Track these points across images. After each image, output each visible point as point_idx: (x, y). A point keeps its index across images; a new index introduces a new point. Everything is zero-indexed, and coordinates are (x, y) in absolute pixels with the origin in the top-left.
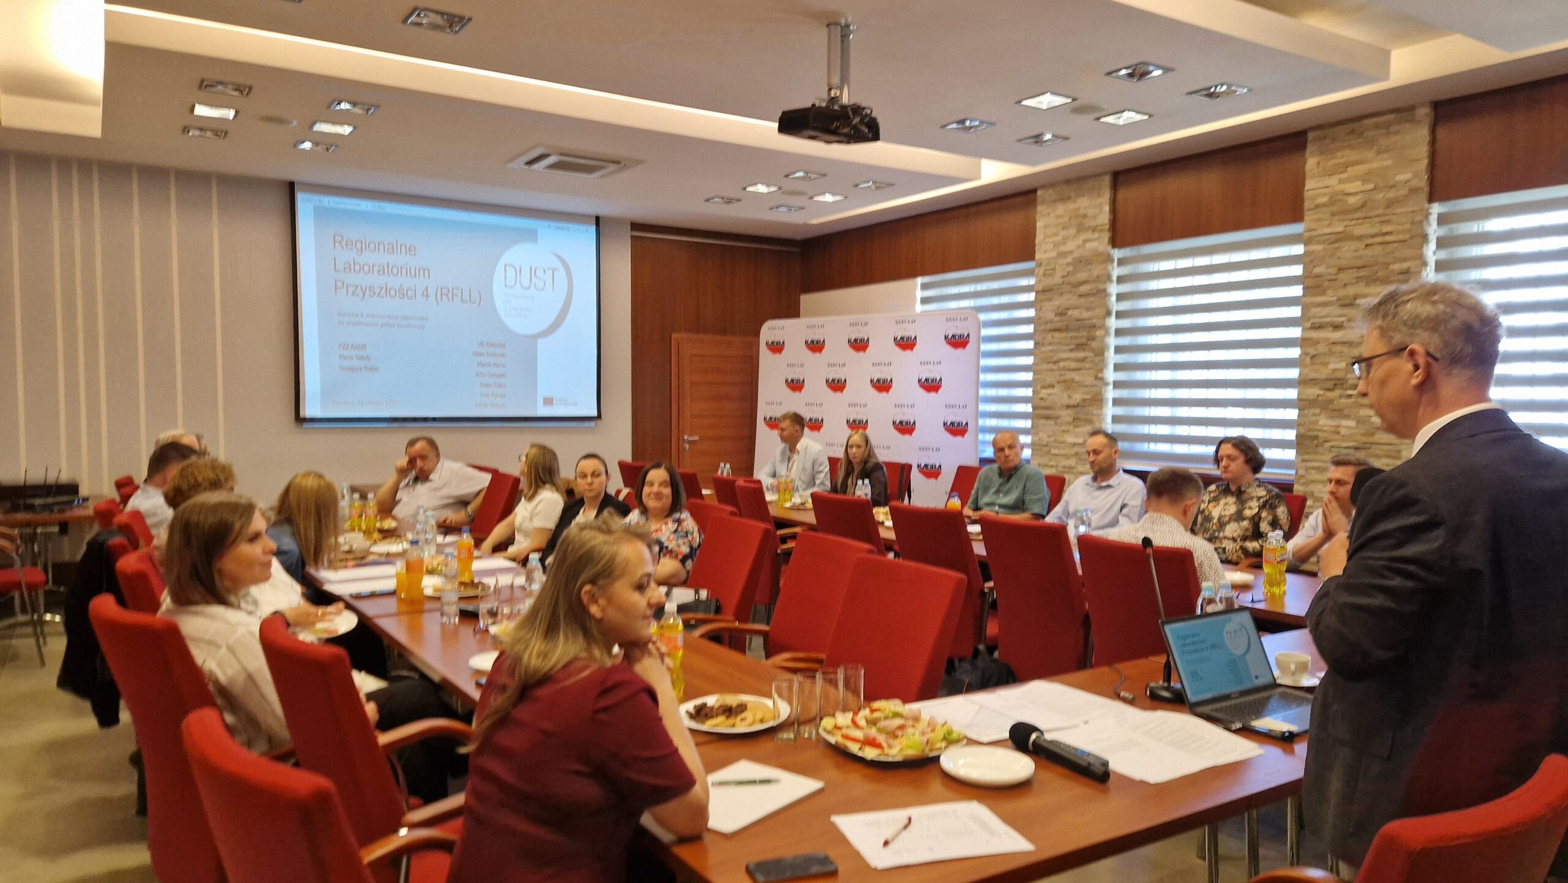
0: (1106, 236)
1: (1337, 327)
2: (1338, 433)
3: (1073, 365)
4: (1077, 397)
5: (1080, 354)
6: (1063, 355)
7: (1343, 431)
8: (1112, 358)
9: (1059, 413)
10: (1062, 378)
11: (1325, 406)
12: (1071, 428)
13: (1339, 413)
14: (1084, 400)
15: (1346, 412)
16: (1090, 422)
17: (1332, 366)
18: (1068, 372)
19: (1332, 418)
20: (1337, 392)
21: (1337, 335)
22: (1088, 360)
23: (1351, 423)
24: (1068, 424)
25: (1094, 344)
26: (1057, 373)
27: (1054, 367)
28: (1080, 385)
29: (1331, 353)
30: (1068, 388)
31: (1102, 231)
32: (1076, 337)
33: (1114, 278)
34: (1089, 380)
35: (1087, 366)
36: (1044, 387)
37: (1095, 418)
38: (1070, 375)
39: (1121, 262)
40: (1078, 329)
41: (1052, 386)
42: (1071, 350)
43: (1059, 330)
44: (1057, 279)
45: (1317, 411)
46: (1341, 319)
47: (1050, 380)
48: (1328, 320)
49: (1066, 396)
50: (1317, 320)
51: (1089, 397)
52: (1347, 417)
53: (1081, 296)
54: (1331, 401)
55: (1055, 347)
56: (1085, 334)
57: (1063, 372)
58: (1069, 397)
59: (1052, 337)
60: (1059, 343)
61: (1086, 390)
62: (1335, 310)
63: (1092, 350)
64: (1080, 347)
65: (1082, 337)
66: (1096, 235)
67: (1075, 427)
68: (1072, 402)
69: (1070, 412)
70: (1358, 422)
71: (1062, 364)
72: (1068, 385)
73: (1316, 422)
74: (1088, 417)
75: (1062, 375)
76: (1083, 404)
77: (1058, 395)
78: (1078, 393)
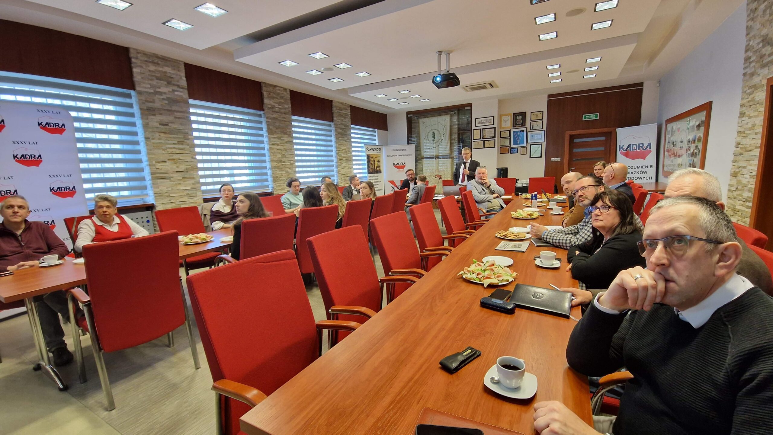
0: (186, 91)
1: (278, 145)
2: (282, 175)
3: (178, 151)
4: (183, 167)
5: (180, 147)
6: (169, 146)
7: (284, 175)
9: (171, 175)
10: (171, 158)
11: (278, 167)
12: (181, 182)
13: (281, 170)
15: (283, 169)
17: (278, 156)
18: (174, 155)
19: (280, 171)
20: (280, 164)
21: (278, 147)
22: (186, 149)
23: (284, 172)
24: (179, 180)
25: (188, 142)
26: (167, 155)
27: (164, 152)
28: (184, 161)
29: (278, 153)
30: (176, 163)
31: (183, 88)
32: (176, 138)
34: (188, 159)
35: (186, 152)
36: (159, 162)
37: (194, 177)
38: (176, 156)
40: (177, 134)
41: (165, 162)
42: (174, 144)
43: (165, 133)
44: (157, 105)
45: (277, 169)
46: (278, 143)
47: (162, 158)
48: (275, 142)
49: (174, 167)
50: (273, 142)
51: (190, 167)
52: (283, 171)
53: (176, 118)
54: (279, 166)
55: (162, 142)
58: (177, 167)
59: (159, 136)
60: (165, 140)
61: (188, 163)
62: (276, 140)
63: (188, 145)
69: (179, 174)
70: (286, 172)
72: (175, 161)
73: (277, 173)
74: (191, 176)
75: (171, 156)
76: (187, 170)
77: (169, 166)
78: (182, 165)
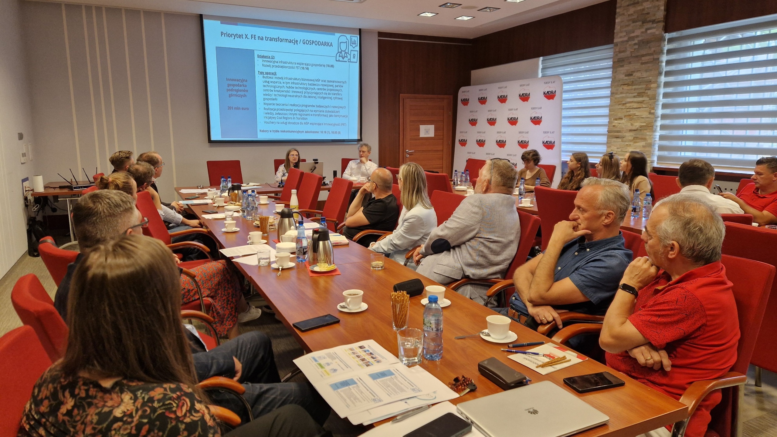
0: (662, 25)
3: (635, 105)
4: (637, 125)
5: (640, 99)
6: (628, 100)
8: (662, 100)
9: (625, 134)
10: (628, 114)
12: (632, 143)
14: (641, 127)
16: (645, 139)
18: (631, 110)
22: (645, 102)
24: (631, 141)
25: (649, 92)
26: (625, 110)
27: (623, 107)
28: (639, 118)
30: (631, 119)
31: (659, 22)
32: (638, 89)
33: (665, 51)
34: (645, 114)
35: (644, 106)
36: (616, 120)
37: (647, 137)
38: (632, 112)
39: (670, 41)
40: (640, 84)
41: (621, 119)
42: (634, 97)
43: (628, 85)
44: (628, 54)
47: (620, 115)
49: (629, 124)
51: (644, 124)
53: (642, 64)
55: (624, 95)
56: (644, 86)
57: (628, 110)
58: (632, 125)
59: (623, 89)
60: (627, 93)
61: (643, 120)
63: (648, 96)
64: (640, 95)
65: (641, 88)
66: (655, 25)
67: (635, 142)
68: (634, 128)
69: (632, 134)
71: (628, 105)
72: (630, 117)
74: (644, 137)
75: (628, 112)
76: (641, 129)
77: (624, 124)
78: (637, 122)
